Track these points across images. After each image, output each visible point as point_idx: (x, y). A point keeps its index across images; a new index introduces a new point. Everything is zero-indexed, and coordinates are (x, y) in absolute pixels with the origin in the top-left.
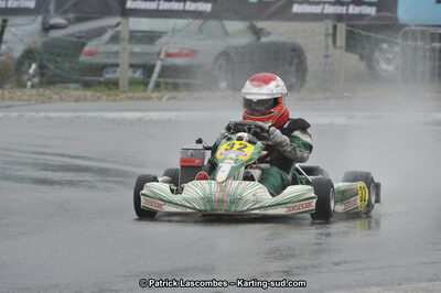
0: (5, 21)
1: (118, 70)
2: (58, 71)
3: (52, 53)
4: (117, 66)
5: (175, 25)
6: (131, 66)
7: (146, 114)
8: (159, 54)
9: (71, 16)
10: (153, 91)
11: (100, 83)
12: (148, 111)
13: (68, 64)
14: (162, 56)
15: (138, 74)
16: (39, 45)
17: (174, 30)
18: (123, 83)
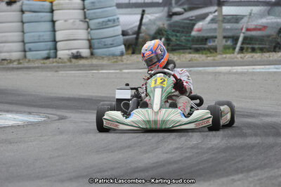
0: (144, 11)
1: (216, 40)
2: (178, 42)
3: (173, 31)
4: (216, 37)
5: (252, 10)
6: (225, 37)
7: (234, 68)
8: (242, 29)
9: (186, 7)
10: (238, 53)
11: (205, 49)
12: (235, 66)
13: (184, 37)
14: (244, 30)
15: (229, 43)
16: (165, 26)
17: (250, 14)
18: (220, 49)
